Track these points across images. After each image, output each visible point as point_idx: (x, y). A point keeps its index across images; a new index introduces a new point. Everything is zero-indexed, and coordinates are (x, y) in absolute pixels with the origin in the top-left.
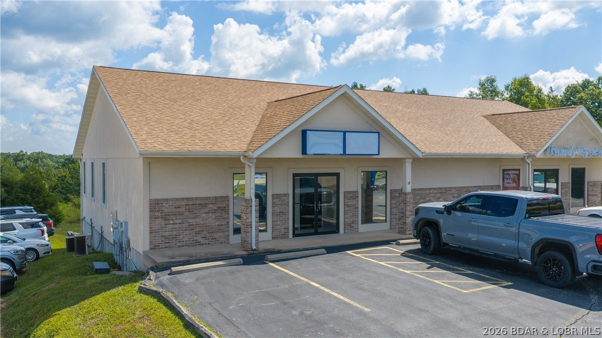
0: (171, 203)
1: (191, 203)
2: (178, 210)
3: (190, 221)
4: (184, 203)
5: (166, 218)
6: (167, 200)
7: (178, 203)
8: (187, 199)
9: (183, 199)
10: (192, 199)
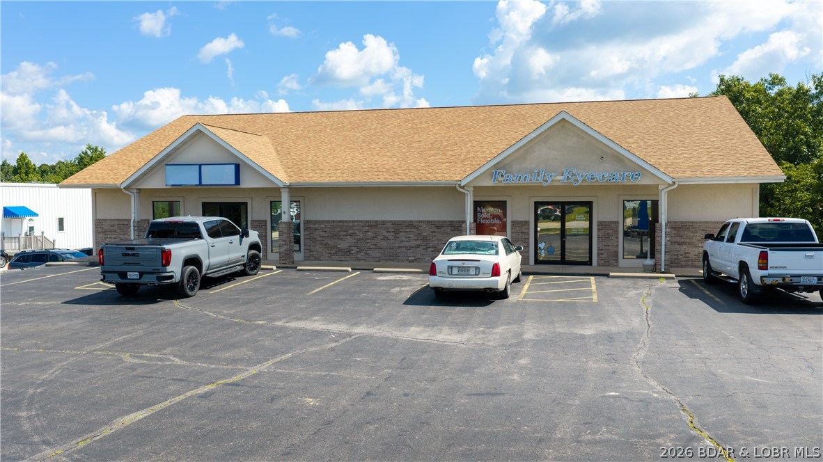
0: (108, 223)
1: (121, 223)
2: (113, 228)
3: (121, 236)
4: (117, 223)
5: (105, 233)
6: (105, 220)
7: (113, 223)
8: (118, 220)
9: (116, 220)
10: (121, 220)
